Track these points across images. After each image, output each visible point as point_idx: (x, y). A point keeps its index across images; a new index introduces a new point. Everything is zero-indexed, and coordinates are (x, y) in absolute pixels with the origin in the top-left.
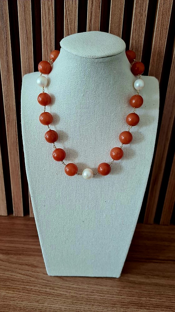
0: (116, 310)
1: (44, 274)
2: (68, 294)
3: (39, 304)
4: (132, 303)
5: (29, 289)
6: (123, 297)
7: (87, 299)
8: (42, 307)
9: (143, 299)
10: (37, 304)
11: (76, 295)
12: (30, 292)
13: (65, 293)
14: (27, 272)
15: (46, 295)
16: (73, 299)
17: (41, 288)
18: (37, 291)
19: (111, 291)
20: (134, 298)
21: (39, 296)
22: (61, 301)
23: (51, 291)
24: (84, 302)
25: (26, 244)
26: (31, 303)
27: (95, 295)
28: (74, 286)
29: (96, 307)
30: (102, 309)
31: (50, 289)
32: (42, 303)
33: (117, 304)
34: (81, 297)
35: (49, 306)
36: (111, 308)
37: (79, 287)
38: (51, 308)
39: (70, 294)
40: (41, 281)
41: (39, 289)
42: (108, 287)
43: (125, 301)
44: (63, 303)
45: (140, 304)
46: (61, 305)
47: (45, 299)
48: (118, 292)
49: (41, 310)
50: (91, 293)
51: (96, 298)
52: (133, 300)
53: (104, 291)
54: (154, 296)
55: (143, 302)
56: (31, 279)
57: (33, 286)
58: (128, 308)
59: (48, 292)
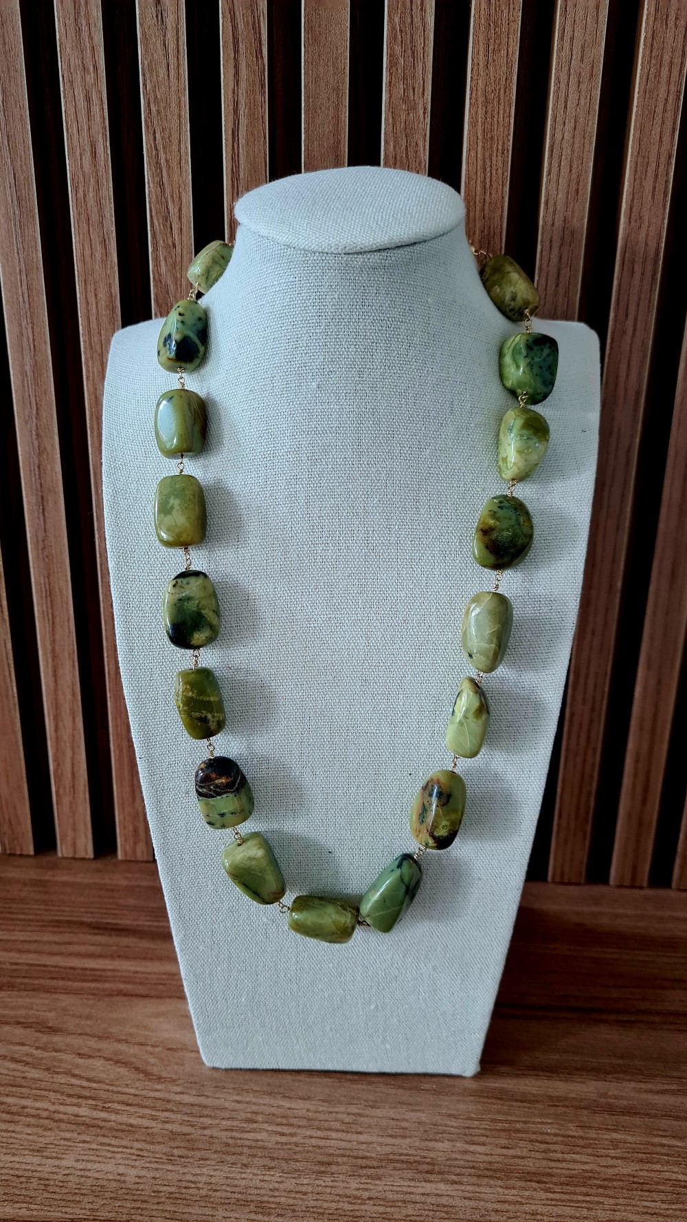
0: (331, 1184)
1: (79, 1054)
2: (156, 1127)
3: (44, 1161)
4: (397, 1161)
5: (14, 1109)
6: (362, 1138)
7: (228, 1145)
8: (54, 1170)
9: (439, 1145)
10: (36, 1160)
11: (185, 1129)
12: (16, 1118)
13: (146, 1123)
14: (17, 1048)
15: (74, 1127)
16: (176, 1144)
17: (62, 1104)
18: (45, 1114)
19: (322, 1117)
20: (408, 1140)
21: (48, 1133)
22: (129, 1151)
23: (96, 1114)
24: (215, 1156)
25: (29, 951)
26: (14, 1155)
27: (261, 1131)
28: (186, 1099)
29: (254, 1174)
30: (279, 1180)
31: (95, 1108)
32: (54, 1155)
33: (337, 1164)
34: (207, 1138)
35: (81, 1167)
36: (314, 1176)
37: (202, 1100)
38: (87, 1173)
39: (168, 1126)
40: (62, 1081)
41: (52, 1108)
42: (314, 1103)
43: (368, 1154)
44: (135, 1157)
45: (427, 1163)
46: (125, 1165)
47: (69, 1143)
48: (347, 1119)
49: (48, 1180)
50: (243, 1125)
51: (262, 1141)
52: (403, 1149)
53: (295, 1118)
54: (487, 1136)
55: (441, 1158)
56: (27, 1072)
57: (30, 1098)
58: (379, 1179)
59: (84, 1119)
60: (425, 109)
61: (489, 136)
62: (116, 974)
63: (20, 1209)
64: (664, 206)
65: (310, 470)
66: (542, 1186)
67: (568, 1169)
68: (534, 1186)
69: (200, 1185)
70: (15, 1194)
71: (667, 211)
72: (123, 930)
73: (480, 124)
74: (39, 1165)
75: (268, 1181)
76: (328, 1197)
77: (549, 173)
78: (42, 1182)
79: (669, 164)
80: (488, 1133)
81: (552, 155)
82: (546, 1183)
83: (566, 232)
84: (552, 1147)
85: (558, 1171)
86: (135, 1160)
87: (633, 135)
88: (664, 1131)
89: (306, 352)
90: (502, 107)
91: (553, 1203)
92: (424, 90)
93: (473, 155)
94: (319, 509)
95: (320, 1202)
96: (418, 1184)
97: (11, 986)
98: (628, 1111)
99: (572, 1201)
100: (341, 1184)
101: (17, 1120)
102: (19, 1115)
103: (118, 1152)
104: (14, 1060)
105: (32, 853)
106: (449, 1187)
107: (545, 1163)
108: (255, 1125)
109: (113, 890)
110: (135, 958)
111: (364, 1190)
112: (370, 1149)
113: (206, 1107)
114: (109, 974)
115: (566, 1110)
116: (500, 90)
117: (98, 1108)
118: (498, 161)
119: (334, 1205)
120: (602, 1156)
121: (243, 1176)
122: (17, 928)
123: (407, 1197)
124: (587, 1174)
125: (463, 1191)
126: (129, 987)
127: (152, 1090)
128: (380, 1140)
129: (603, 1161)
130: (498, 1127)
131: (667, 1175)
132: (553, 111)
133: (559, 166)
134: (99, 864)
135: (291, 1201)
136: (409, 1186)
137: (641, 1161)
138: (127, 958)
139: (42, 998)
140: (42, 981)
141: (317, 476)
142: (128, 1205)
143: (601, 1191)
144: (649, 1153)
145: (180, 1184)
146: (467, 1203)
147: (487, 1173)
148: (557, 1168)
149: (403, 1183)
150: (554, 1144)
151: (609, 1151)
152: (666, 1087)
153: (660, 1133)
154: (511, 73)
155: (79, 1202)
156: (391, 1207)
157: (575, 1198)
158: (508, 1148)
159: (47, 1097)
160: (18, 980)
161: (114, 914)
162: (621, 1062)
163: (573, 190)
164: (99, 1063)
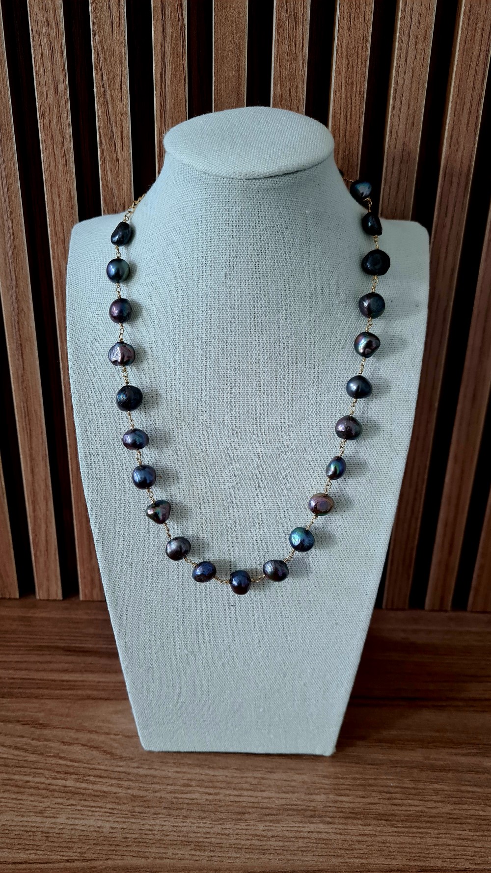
0: (246, 827)
1: (63, 742)
2: (122, 792)
3: (45, 820)
4: (290, 810)
5: (20, 783)
6: (265, 794)
7: (173, 803)
8: (52, 825)
9: (318, 797)
10: (39, 819)
11: (142, 793)
12: (22, 790)
13: (114, 790)
14: (19, 739)
15: (64, 795)
16: (137, 804)
17: (54, 779)
18: (42, 786)
19: (236, 781)
20: (296, 795)
21: (46, 800)
22: (103, 810)
23: (78, 785)
24: (164, 811)
25: (21, 669)
26: (23, 816)
27: (194, 792)
28: (142, 771)
29: (192, 823)
30: (210, 826)
31: (77, 780)
32: (51, 815)
33: (249, 813)
34: (157, 799)
35: (71, 823)
36: (234, 823)
37: (152, 772)
38: (76, 827)
39: (129, 791)
40: (53, 762)
41: (47, 782)
42: (230, 770)
43: (269, 806)
44: (108, 814)
45: (311, 810)
46: (102, 820)
47: (61, 807)
48: (254, 781)
49: (48, 833)
50: (182, 788)
51: (196, 799)
52: (293, 801)
53: (218, 782)
54: (350, 790)
55: (319, 806)
56: (28, 756)
57: (31, 775)
58: (278, 822)
59: (70, 788)
60: (304, 60)
61: (350, 81)
62: (85, 683)
63: (30, 854)
64: (475, 135)
65: (219, 335)
66: (388, 823)
67: (406, 811)
68: (383, 824)
69: (155, 832)
70: (26, 844)
71: (477, 139)
72: (87, 652)
73: (343, 72)
74: (41, 822)
75: (202, 827)
76: (244, 837)
77: (393, 110)
78: (44, 835)
79: (479, 103)
80: (351, 787)
81: (395, 96)
82: (391, 820)
83: (405, 153)
84: (394, 795)
85: (399, 812)
86: (109, 816)
87: (455, 82)
88: (469, 781)
89: (216, 249)
90: (360, 60)
91: (397, 834)
92: (303, 46)
93: (338, 95)
94: (225, 364)
95: (239, 841)
96: (305, 825)
97: (11, 695)
98: (443, 769)
99: (410, 833)
100: (252, 827)
101: (23, 791)
102: (24, 788)
103: (96, 811)
104: (17, 748)
105: (17, 596)
106: (326, 826)
107: (389, 807)
108: (190, 789)
109: (78, 623)
110: (97, 672)
111: (268, 830)
112: (271, 802)
113: (155, 777)
114: (80, 684)
115: (403, 769)
116: (358, 47)
117: (79, 780)
118: (356, 99)
119: (248, 842)
120: (428, 801)
121: (185, 824)
122: (11, 652)
123: (298, 834)
124: (418, 814)
125: (336, 829)
126: (95, 693)
127: (117, 766)
128: (277, 795)
129: (430, 804)
130: (357, 783)
131: (472, 812)
132: (397, 63)
133: (401, 104)
134: (66, 604)
135: (218, 841)
136: (299, 827)
137: (455, 803)
138: (92, 672)
139: (34, 703)
140: (32, 691)
141: (224, 340)
142: (106, 848)
143: (429, 825)
144: (459, 798)
145: (141, 832)
146: (339, 837)
147: (351, 815)
148: (398, 810)
149: (294, 825)
150: (395, 793)
151: (433, 797)
152: (469, 751)
153: (467, 783)
154: (367, 34)
155: (72, 848)
156: (288, 842)
157: (411, 830)
158: (364, 797)
159: (43, 774)
160: (15, 690)
161: (80, 640)
162: (437, 734)
163: (410, 122)
164: (77, 748)
